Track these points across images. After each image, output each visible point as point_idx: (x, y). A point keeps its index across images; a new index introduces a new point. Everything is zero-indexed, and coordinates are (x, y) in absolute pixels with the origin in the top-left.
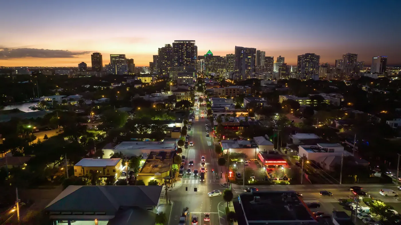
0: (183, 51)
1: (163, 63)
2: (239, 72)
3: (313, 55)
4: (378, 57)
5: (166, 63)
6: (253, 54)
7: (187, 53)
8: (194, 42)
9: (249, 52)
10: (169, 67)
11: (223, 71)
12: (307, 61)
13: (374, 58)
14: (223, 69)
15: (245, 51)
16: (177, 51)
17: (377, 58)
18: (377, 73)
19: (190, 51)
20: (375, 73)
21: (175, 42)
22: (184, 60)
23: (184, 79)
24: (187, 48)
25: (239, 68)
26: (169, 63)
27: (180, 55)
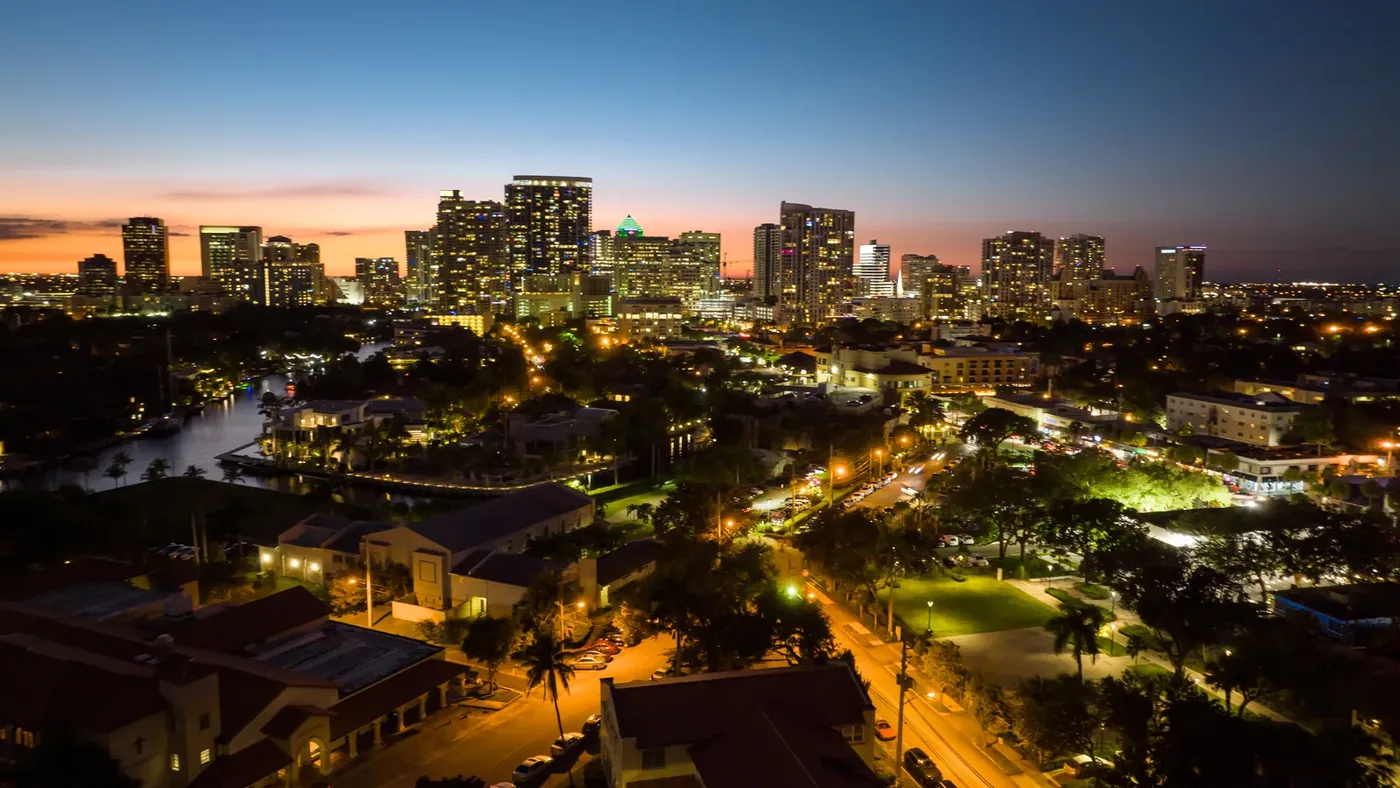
0: (547, 217)
1: (460, 259)
2: (799, 295)
3: (1035, 237)
4: (1177, 250)
5: (471, 260)
6: (843, 233)
7: (565, 223)
8: (590, 185)
9: (831, 224)
10: (483, 275)
11: (691, 291)
12: (1019, 257)
13: (1163, 251)
14: (691, 284)
15: (818, 220)
16: (526, 217)
17: (1173, 251)
18: (1180, 299)
19: (572, 215)
20: (1174, 299)
21: (517, 182)
22: (549, 249)
23: (650, 323)
24: (563, 207)
25: (799, 280)
26: (483, 260)
27: (538, 233)
